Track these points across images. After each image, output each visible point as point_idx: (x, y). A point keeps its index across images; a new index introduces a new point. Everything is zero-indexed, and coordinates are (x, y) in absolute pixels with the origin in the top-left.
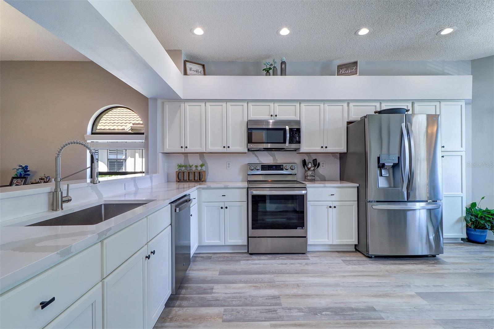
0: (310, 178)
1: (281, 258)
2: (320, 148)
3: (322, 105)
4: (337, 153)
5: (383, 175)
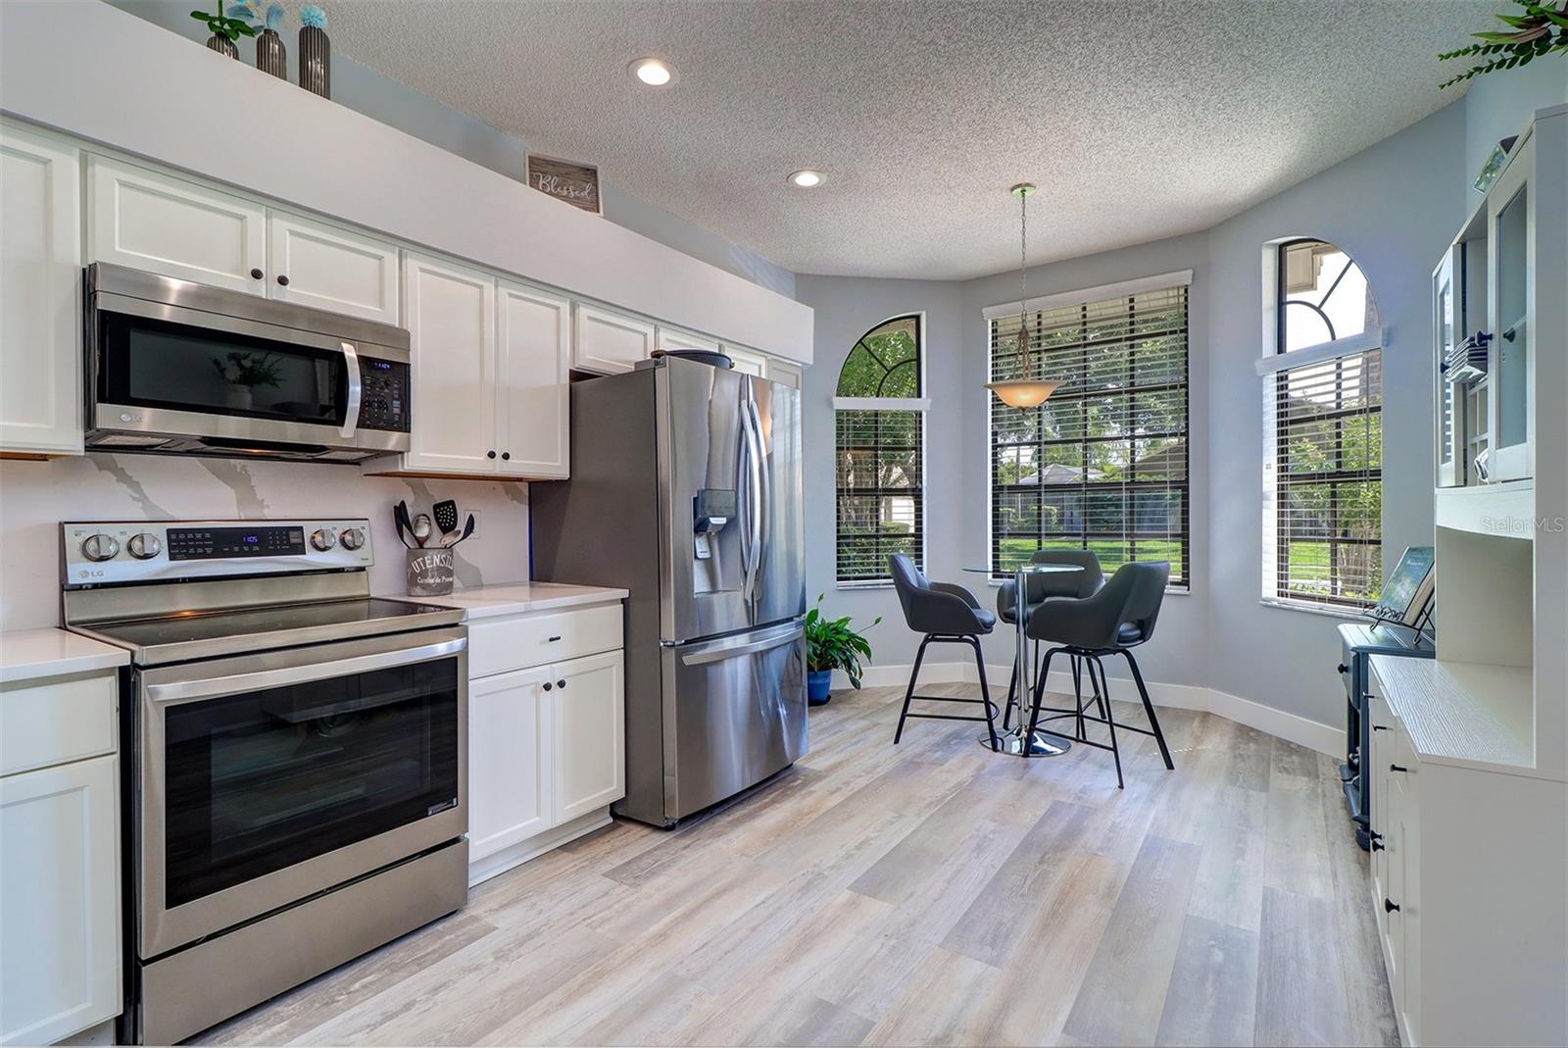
0: (438, 581)
1: (357, 986)
2: (484, 457)
3: (489, 287)
4: (520, 480)
5: (700, 556)
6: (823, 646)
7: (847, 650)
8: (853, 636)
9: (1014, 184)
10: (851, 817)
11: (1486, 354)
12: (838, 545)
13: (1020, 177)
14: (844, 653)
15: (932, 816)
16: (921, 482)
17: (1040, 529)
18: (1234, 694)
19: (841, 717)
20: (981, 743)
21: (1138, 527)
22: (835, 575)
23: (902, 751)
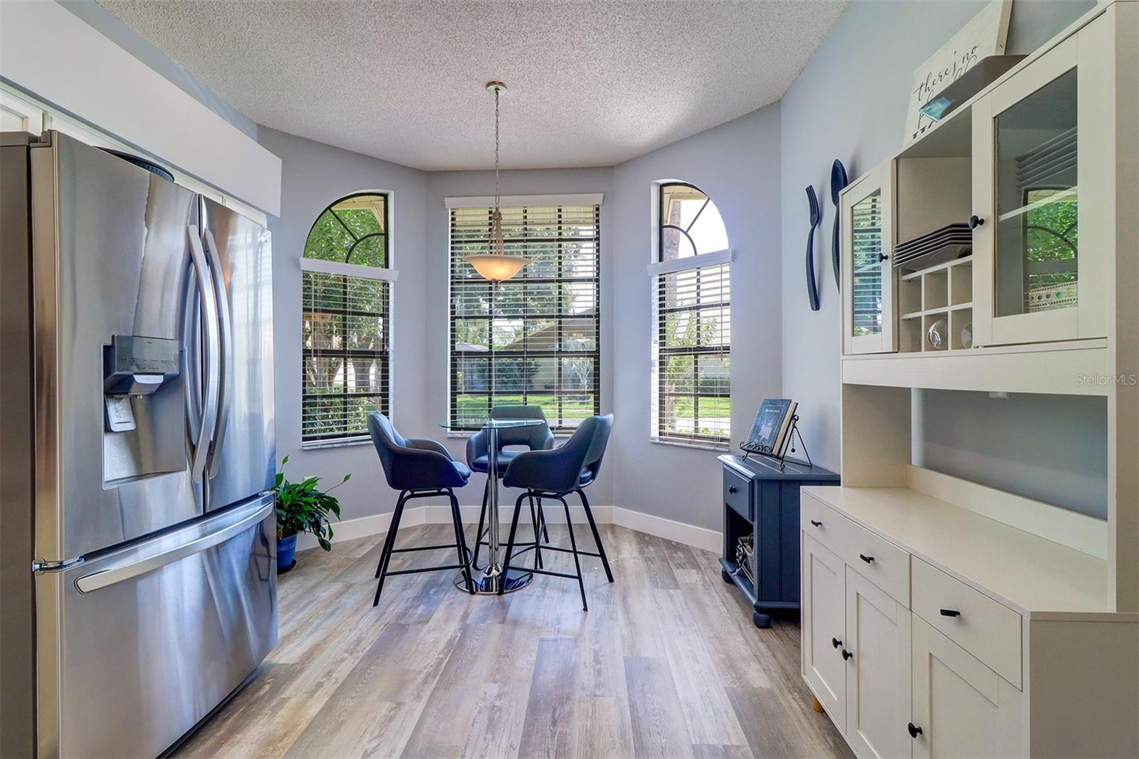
5: (114, 427)
6: (288, 511)
7: (316, 512)
8: (320, 496)
9: (491, 80)
10: (340, 725)
11: (971, 239)
12: (304, 405)
13: (497, 73)
14: (313, 515)
15: (433, 694)
16: (388, 346)
17: (490, 388)
18: (640, 511)
19: (310, 584)
20: (456, 585)
21: (564, 386)
22: (301, 436)
23: (384, 613)
